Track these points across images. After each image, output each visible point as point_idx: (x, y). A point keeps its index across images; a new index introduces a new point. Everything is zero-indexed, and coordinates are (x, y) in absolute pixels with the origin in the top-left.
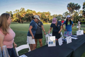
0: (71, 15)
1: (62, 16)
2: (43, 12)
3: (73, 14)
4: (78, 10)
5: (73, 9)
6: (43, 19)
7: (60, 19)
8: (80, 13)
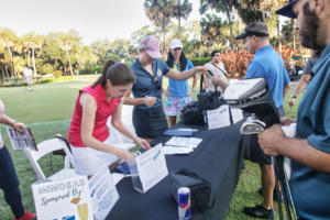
0: (162, 39)
1: (128, 42)
2: (51, 35)
3: (170, 34)
4: (186, 19)
5: (167, 15)
6: (52, 62)
7: (122, 57)
8: (191, 30)
